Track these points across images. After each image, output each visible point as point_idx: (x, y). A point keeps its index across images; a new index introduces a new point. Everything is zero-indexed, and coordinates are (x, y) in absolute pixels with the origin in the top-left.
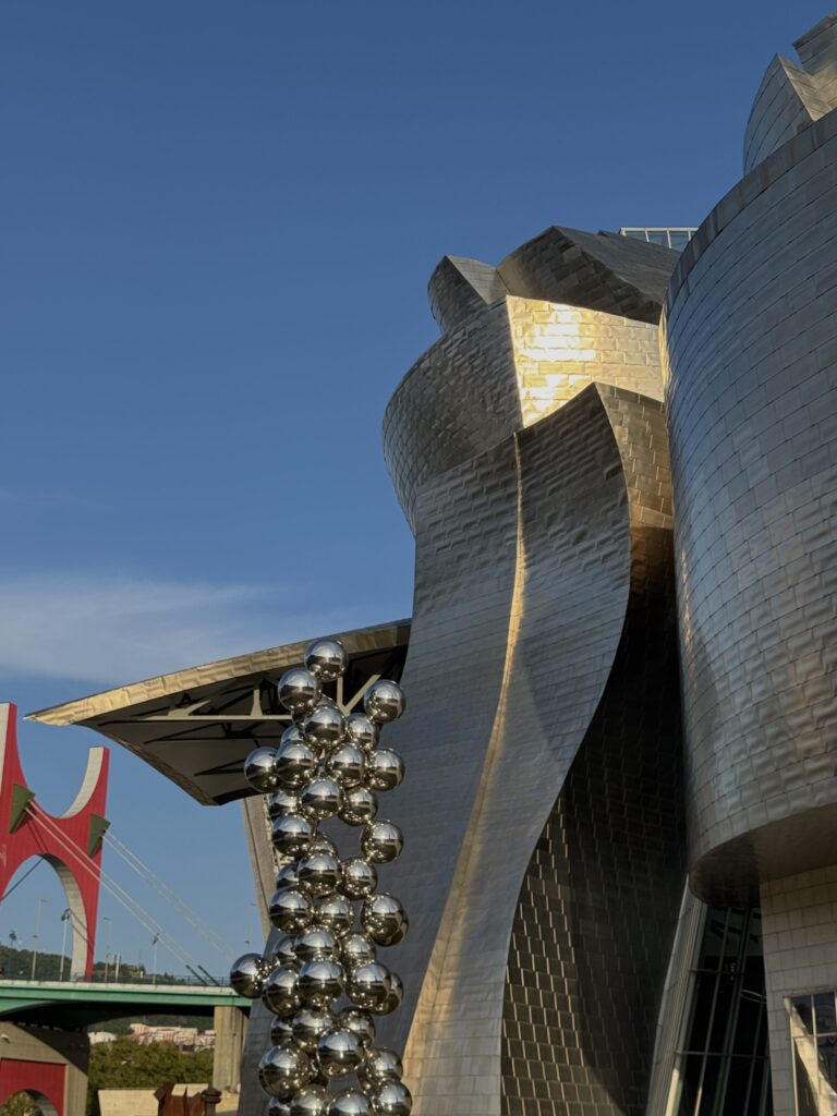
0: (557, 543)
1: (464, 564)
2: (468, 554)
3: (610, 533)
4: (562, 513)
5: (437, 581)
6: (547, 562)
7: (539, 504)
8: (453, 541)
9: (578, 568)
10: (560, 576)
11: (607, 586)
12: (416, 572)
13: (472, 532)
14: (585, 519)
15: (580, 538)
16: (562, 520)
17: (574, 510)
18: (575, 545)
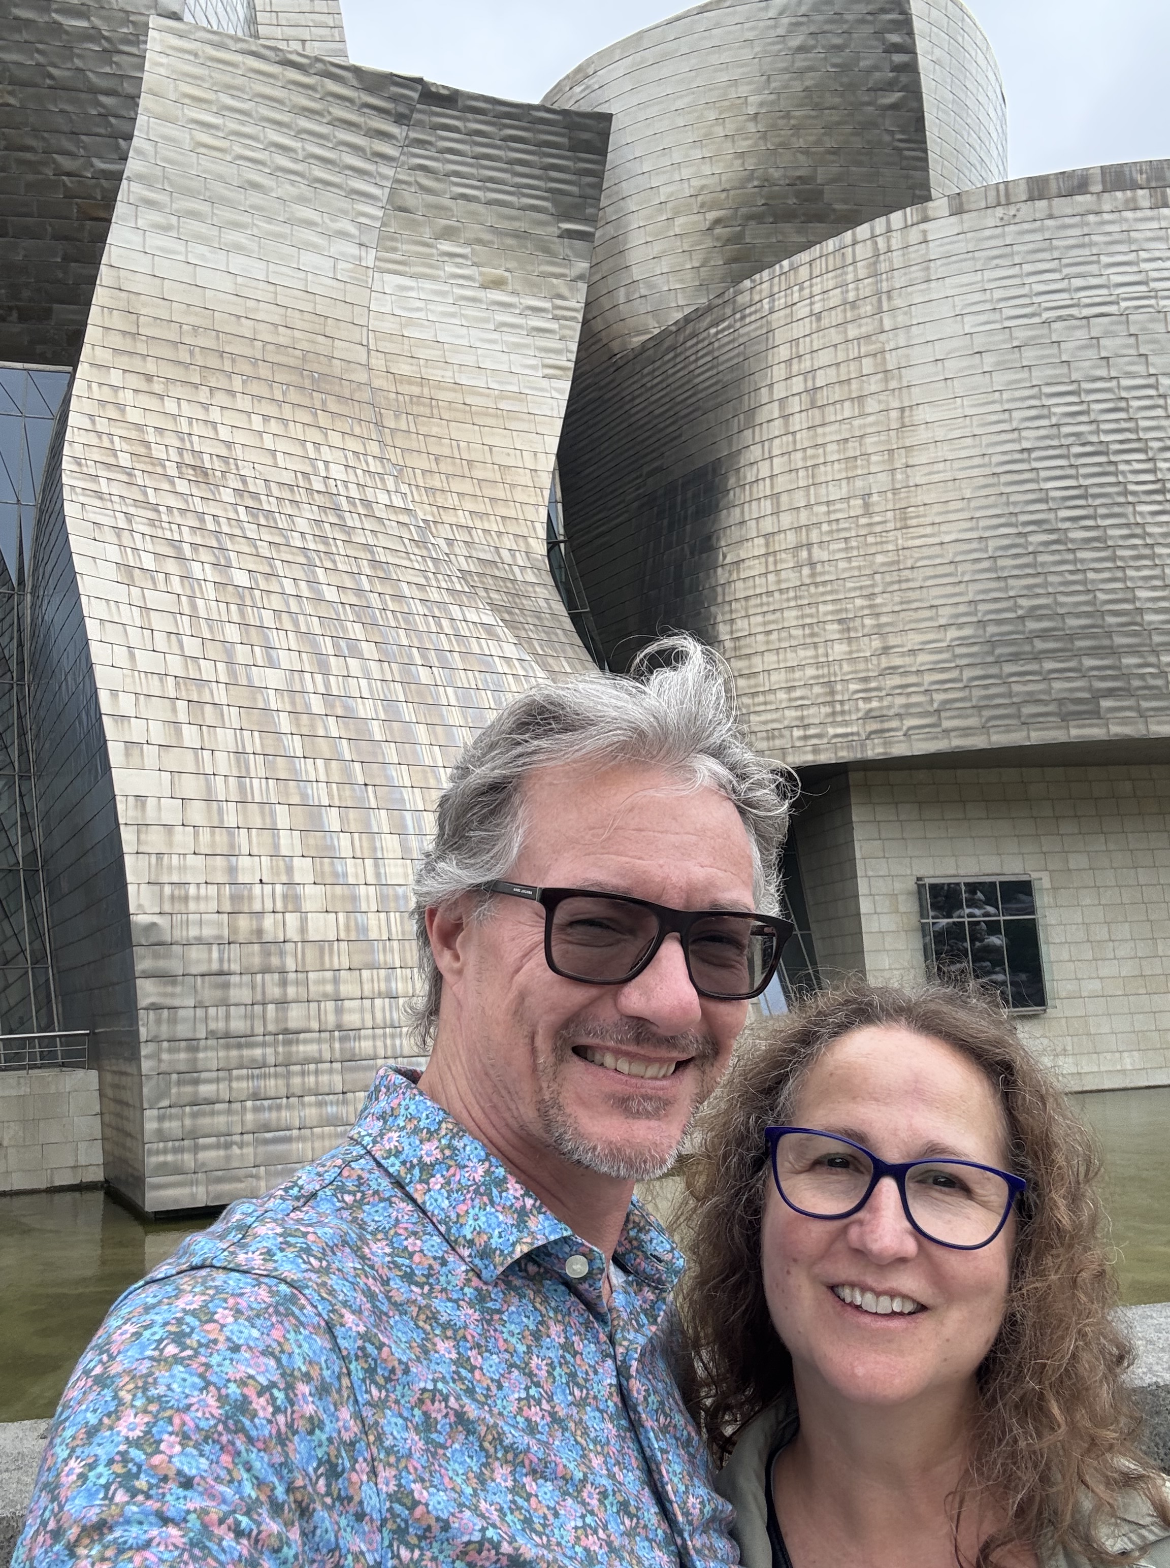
0: (450, 269)
1: (255, 198)
2: (272, 190)
3: (547, 305)
4: (470, 235)
5: (190, 193)
6: (428, 285)
7: (430, 199)
8: (238, 150)
9: (486, 320)
10: (453, 315)
13: (283, 161)
14: (511, 265)
15: (497, 284)
16: (467, 243)
17: (492, 242)
18: (484, 287)
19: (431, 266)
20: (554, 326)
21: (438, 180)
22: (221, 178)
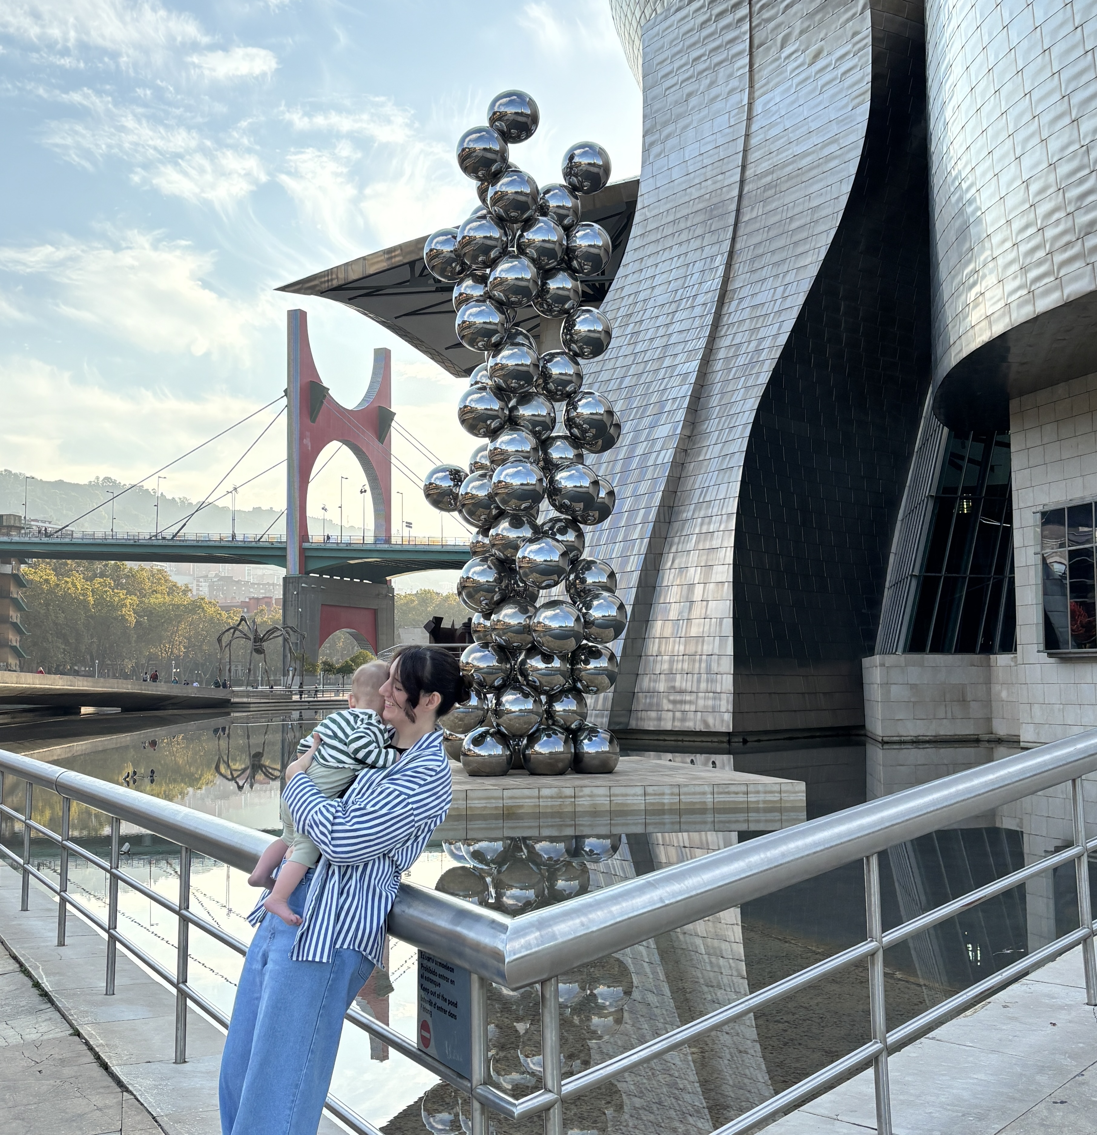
0: (791, 66)
1: (693, 101)
2: (697, 91)
3: (849, 47)
4: (796, 32)
5: (665, 124)
7: (772, 23)
8: (681, 79)
9: (814, 90)
10: (795, 101)
11: (846, 106)
12: (645, 117)
13: (701, 67)
14: (822, 33)
15: (817, 56)
16: (796, 40)
17: (809, 26)
18: (810, 65)
19: (781, 73)
20: (856, 60)
21: (773, 7)
22: (676, 103)
